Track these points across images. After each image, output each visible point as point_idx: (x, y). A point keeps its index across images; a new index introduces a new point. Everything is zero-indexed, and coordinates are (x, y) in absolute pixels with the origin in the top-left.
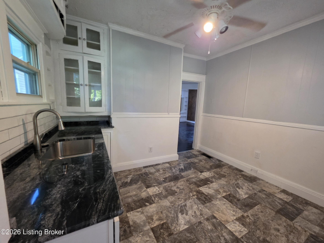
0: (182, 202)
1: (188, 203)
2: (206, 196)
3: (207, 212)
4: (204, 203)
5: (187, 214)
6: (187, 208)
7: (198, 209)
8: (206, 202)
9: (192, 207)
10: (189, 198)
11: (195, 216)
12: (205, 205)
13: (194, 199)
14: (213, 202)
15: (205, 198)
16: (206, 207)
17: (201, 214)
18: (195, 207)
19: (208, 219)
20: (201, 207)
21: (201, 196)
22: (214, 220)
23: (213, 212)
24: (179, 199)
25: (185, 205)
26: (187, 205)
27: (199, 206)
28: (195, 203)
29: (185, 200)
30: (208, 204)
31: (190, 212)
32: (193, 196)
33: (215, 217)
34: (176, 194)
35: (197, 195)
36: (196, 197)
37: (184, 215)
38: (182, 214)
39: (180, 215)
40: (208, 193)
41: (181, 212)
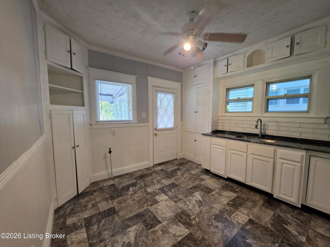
0: (204, 209)
1: (197, 209)
2: (180, 221)
3: (180, 205)
4: (183, 212)
5: (196, 200)
6: (197, 205)
7: (188, 206)
8: (181, 213)
9: (194, 206)
10: (198, 215)
11: (189, 200)
12: (182, 210)
13: (193, 215)
14: (174, 214)
15: (181, 218)
16: (181, 208)
17: (185, 202)
18: (191, 207)
19: (180, 200)
20: (185, 208)
21: (186, 219)
22: (176, 200)
23: (175, 205)
24: (208, 212)
25: (199, 207)
26: (198, 208)
27: (187, 209)
28: (191, 210)
29: (201, 212)
30: (179, 211)
31: (194, 202)
32: (194, 218)
33: (175, 202)
34: (213, 217)
35: (190, 220)
36: (192, 218)
37: (198, 200)
38: (199, 200)
39: (201, 199)
40: (177, 225)
41: (202, 201)
